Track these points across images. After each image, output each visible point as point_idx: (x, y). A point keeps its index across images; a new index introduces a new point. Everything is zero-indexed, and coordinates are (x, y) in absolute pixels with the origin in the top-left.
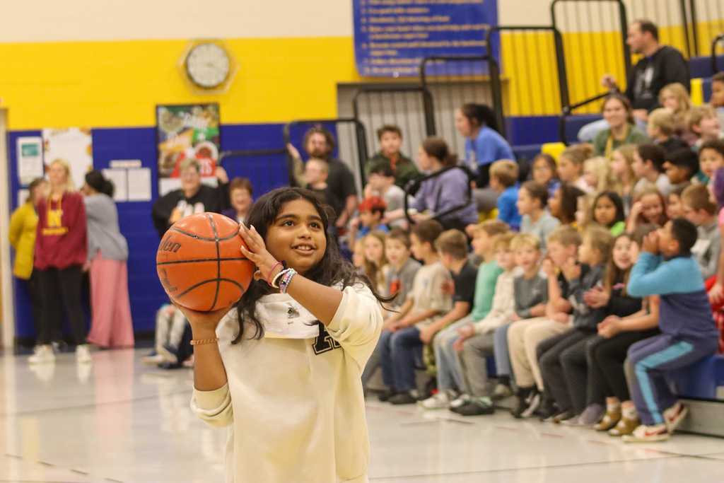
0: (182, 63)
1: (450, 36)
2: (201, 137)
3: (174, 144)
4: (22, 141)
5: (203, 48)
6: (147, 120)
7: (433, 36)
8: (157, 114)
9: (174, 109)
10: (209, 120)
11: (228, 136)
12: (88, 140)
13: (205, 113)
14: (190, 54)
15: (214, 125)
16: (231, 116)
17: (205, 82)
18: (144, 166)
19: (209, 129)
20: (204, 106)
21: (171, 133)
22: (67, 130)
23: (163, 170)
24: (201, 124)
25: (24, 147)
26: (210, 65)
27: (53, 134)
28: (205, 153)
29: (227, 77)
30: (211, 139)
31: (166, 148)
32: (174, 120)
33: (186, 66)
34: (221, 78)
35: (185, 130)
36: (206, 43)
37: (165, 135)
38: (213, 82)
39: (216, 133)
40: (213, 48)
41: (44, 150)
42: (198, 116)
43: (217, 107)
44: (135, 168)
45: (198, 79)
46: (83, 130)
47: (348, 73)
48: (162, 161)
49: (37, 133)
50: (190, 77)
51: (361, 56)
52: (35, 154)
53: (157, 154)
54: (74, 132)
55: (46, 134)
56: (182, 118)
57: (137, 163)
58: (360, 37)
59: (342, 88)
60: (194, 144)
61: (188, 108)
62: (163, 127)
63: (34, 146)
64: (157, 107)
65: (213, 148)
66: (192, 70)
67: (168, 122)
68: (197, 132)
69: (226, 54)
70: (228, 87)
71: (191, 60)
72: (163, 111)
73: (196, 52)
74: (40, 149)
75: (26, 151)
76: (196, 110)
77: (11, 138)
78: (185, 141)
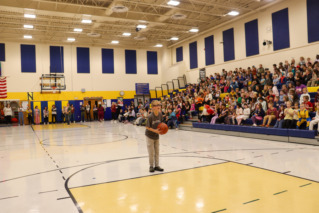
1: (144, 91)
3: (119, 101)
6: (116, 98)
7: (143, 91)
9: (119, 97)
11: (124, 100)
12: (111, 100)
16: (124, 98)
20: (122, 97)
24: (121, 99)
26: (122, 93)
28: (122, 102)
31: (118, 101)
33: (120, 93)
34: (123, 95)
36: (122, 91)
47: (135, 94)
50: (120, 95)
51: (136, 92)
54: (109, 100)
55: (107, 100)
58: (136, 91)
59: (134, 95)
61: (120, 97)
62: (118, 99)
69: (124, 92)
77: (104, 100)
78: (120, 100)
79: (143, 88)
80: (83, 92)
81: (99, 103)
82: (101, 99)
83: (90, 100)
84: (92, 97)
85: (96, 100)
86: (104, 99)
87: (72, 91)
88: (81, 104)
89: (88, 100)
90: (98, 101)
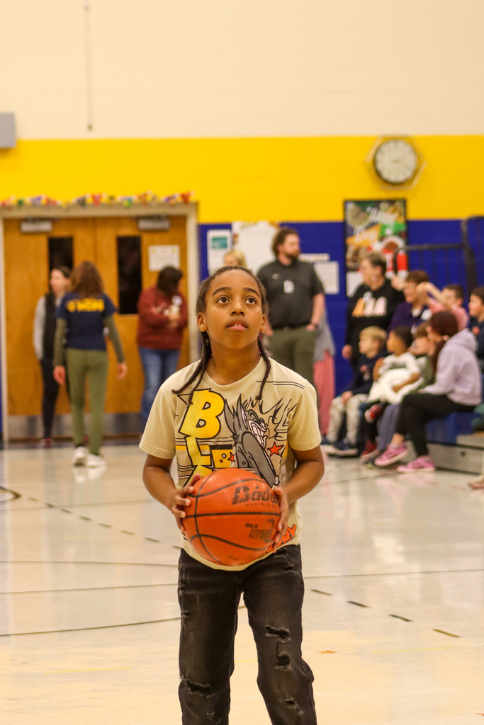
0: (369, 159)
2: (389, 232)
3: (364, 239)
4: (212, 234)
5: (392, 145)
6: (334, 215)
8: (345, 209)
9: (362, 205)
10: (396, 215)
11: (415, 231)
13: (391, 209)
14: (378, 150)
15: (401, 220)
16: (418, 212)
17: (392, 178)
18: (332, 259)
19: (397, 225)
20: (391, 202)
21: (359, 228)
22: (255, 223)
23: (350, 264)
24: (388, 219)
25: (215, 239)
26: (397, 161)
27: (243, 227)
28: (391, 247)
29: (415, 173)
30: (399, 234)
31: (354, 242)
32: (362, 215)
33: (375, 162)
34: (409, 174)
35: (373, 225)
36: (395, 139)
37: (352, 230)
38: (401, 178)
39: (403, 228)
40: (401, 145)
41: (234, 243)
42: (385, 210)
43: (404, 202)
44: (323, 262)
45: (386, 175)
46: (272, 224)
48: (349, 255)
49: (228, 227)
50: (378, 174)
52: (225, 246)
53: (345, 248)
54: (263, 226)
55: (236, 228)
56: (369, 214)
57: (325, 257)
60: (382, 239)
61: (376, 204)
62: (350, 221)
63: (224, 239)
64: (346, 203)
65: (400, 242)
66: (380, 166)
67: (357, 216)
68: (384, 227)
69: (415, 150)
70: (415, 183)
71: (379, 157)
72: (351, 206)
73: (384, 148)
74: (229, 242)
75: (217, 244)
76: (383, 206)
77: (203, 230)
78: (373, 235)
81: (159, 257)
82: (178, 222)
83: (62, 232)
84: (82, 203)
85: (127, 231)
86: (206, 218)
89: (46, 227)
90: (146, 239)
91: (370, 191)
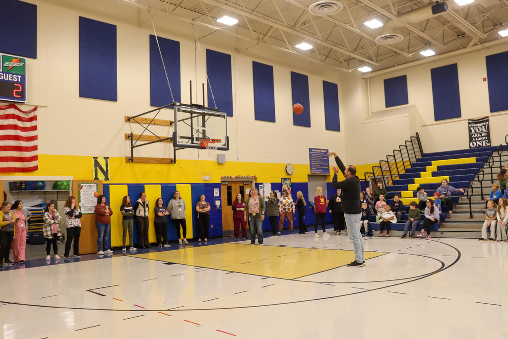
0: (285, 168)
1: (323, 165)
3: (285, 187)
6: (279, 181)
7: (321, 166)
12: (271, 185)
16: (293, 181)
17: (289, 173)
20: (288, 178)
22: (267, 183)
24: (288, 182)
25: (260, 186)
26: (289, 169)
29: (293, 172)
30: (290, 186)
36: (290, 164)
38: (291, 173)
40: (290, 166)
41: (264, 187)
43: (291, 179)
47: (309, 173)
49: (262, 184)
50: (287, 173)
51: (311, 168)
54: (269, 184)
55: (264, 184)
58: (311, 165)
59: (308, 175)
63: (262, 187)
66: (287, 170)
69: (293, 167)
70: (293, 174)
77: (257, 184)
78: (286, 186)
79: (321, 160)
80: (220, 164)
82: (251, 182)
83: (229, 185)
84: (237, 177)
85: (241, 185)
86: (258, 182)
87: (197, 158)
88: (216, 192)
89: (227, 183)
90: (245, 186)
91: (285, 176)
